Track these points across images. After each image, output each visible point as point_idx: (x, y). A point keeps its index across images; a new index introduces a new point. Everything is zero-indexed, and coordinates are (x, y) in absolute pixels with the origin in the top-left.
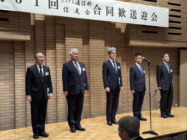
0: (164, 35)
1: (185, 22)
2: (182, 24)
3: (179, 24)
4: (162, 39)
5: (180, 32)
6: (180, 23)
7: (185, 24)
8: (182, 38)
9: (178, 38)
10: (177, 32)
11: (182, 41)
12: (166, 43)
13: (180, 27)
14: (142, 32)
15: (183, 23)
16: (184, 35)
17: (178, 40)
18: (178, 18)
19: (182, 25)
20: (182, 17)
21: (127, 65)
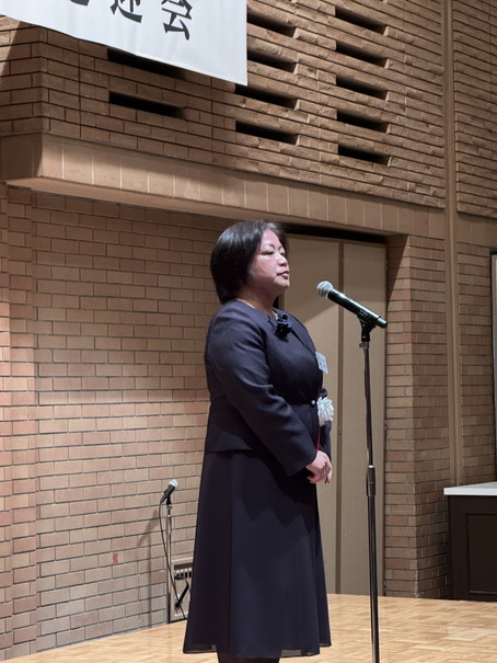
0: (218, 134)
1: (312, 69)
2: (301, 76)
3: (285, 75)
4: (208, 158)
5: (290, 127)
6: (287, 66)
7: (312, 75)
8: (300, 163)
9: (281, 159)
10: (275, 124)
11: (299, 178)
12: (226, 186)
13: (292, 92)
14: (107, 98)
15: (304, 70)
16: (309, 143)
17: (282, 174)
18: (281, 36)
19: (300, 84)
20: (296, 35)
21: (11, 318)
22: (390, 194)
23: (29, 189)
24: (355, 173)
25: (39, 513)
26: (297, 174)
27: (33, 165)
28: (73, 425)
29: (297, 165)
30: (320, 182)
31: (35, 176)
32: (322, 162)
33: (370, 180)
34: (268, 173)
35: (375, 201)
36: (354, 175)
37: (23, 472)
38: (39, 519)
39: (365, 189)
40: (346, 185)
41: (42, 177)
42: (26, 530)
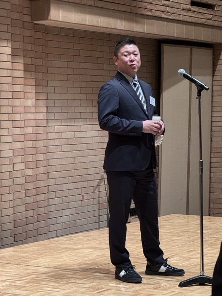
4: (128, 9)
8: (172, 10)
9: (163, 8)
11: (171, 18)
12: (137, 22)
17: (163, 16)
21: (36, 86)
22: (215, 24)
23: (44, 25)
24: (199, 14)
25: (48, 176)
26: (170, 15)
27: (46, 14)
28: (64, 135)
29: (170, 11)
30: (181, 19)
31: (47, 19)
32: (183, 9)
33: (205, 17)
34: (156, 15)
35: (208, 28)
36: (198, 15)
37: (41, 157)
38: (48, 179)
39: (203, 22)
40: (194, 20)
41: (50, 20)
42: (42, 184)
